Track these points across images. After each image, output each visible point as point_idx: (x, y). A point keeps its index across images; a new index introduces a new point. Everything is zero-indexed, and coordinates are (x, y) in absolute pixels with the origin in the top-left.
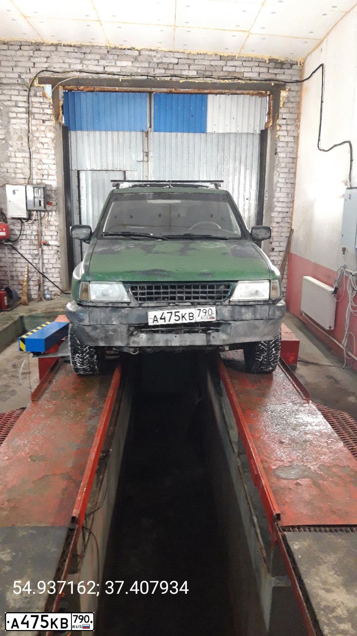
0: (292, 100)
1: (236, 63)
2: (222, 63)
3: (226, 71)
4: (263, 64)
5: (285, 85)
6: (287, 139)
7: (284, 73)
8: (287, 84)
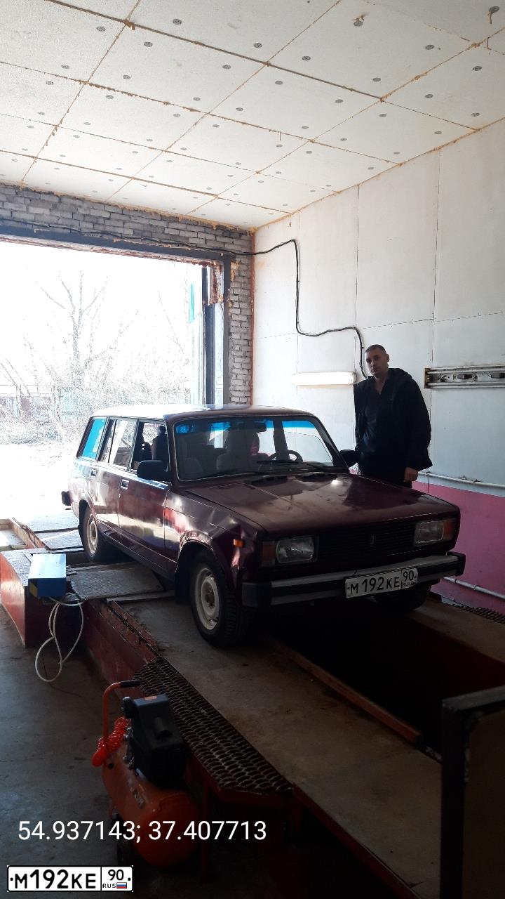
0: (243, 274)
1: (180, 226)
2: (163, 224)
3: (167, 234)
4: (210, 230)
5: (235, 257)
6: (240, 318)
7: (233, 243)
8: (238, 256)
